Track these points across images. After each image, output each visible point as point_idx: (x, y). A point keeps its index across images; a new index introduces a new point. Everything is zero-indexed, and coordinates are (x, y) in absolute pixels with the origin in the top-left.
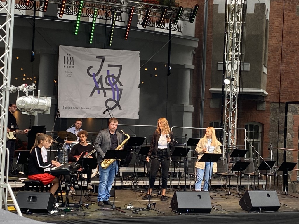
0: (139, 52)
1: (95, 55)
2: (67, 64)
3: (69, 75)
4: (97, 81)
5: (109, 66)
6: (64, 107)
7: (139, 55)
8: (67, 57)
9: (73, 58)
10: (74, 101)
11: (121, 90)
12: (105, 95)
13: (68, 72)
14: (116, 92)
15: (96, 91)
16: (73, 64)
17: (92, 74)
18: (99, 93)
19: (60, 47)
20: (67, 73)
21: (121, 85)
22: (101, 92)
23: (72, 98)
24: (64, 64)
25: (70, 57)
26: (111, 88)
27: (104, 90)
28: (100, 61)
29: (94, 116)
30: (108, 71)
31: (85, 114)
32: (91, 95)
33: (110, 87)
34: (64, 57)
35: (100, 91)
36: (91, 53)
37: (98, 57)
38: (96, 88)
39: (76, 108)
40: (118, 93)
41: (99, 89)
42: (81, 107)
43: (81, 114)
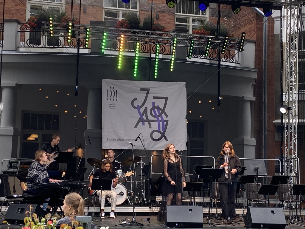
1: (139, 87)
2: (111, 97)
4: (142, 113)
5: (154, 98)
6: (108, 139)
7: (185, 86)
8: (111, 90)
9: (117, 91)
11: (167, 121)
12: (150, 127)
14: (161, 123)
16: (117, 97)
17: (136, 106)
18: (144, 124)
19: (104, 80)
21: (167, 116)
22: (146, 123)
23: (116, 130)
24: (108, 97)
25: (114, 90)
26: (156, 119)
27: (149, 121)
28: (145, 93)
29: (139, 147)
30: (153, 103)
32: (136, 127)
34: (108, 90)
35: (145, 122)
36: (135, 86)
37: (142, 89)
38: (141, 120)
39: (120, 140)
40: (163, 124)
43: (126, 146)
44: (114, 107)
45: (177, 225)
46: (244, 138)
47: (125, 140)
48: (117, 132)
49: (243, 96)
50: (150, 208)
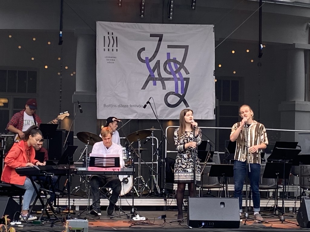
0: (213, 26)
1: (148, 32)
2: (109, 46)
3: (112, 61)
4: (152, 69)
5: (169, 47)
6: (105, 105)
7: (212, 29)
8: (109, 37)
9: (117, 37)
10: (118, 96)
11: (187, 80)
12: (164, 88)
13: (110, 57)
14: (179, 82)
15: (151, 82)
16: (117, 47)
17: (145, 59)
18: (155, 84)
19: (98, 23)
20: (108, 59)
21: (187, 73)
22: (159, 83)
23: (116, 92)
24: (104, 46)
25: (113, 37)
26: (173, 77)
27: (162, 80)
28: (157, 41)
29: (149, 116)
30: (168, 54)
31: (136, 114)
32: (144, 88)
33: (171, 76)
34: (104, 37)
35: (157, 81)
36: (142, 31)
37: (152, 35)
38: (151, 78)
39: (123, 106)
40: (182, 84)
41: (154, 80)
42: (129, 105)
43: (130, 114)
44: (113, 60)
45: (203, 224)
46: (295, 101)
47: (129, 106)
48: (119, 95)
49: (294, 43)
50: (165, 200)
